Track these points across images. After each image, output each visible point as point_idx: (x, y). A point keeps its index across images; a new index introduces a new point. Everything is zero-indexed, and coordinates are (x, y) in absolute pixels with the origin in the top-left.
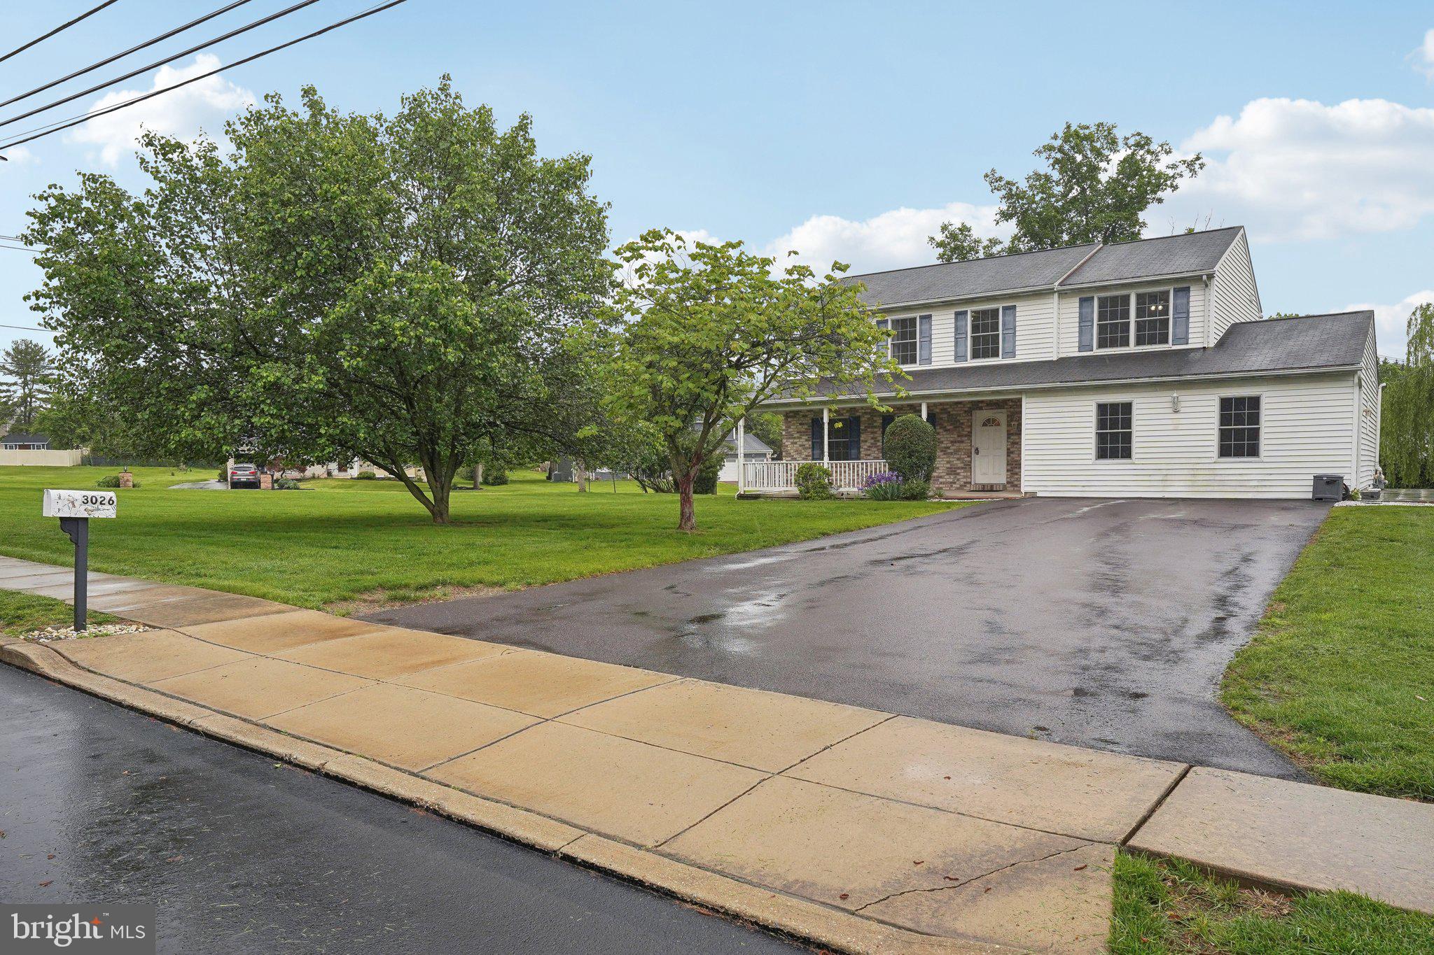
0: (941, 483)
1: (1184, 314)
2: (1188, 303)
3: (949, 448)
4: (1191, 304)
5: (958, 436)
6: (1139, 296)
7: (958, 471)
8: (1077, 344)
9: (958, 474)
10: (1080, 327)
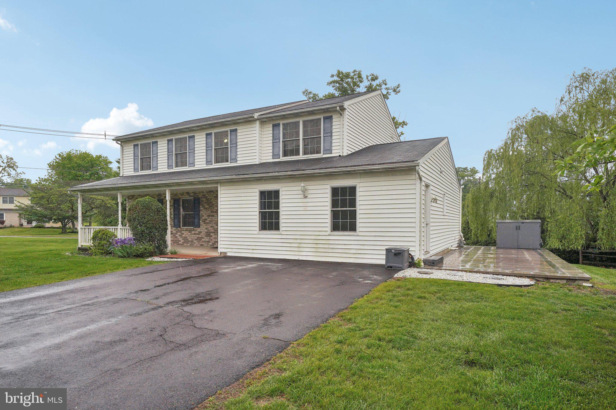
0: (203, 242)
1: (329, 134)
2: (332, 126)
3: (206, 219)
4: (334, 127)
5: (211, 212)
6: (304, 122)
7: (211, 234)
8: (271, 154)
9: (211, 236)
10: (273, 143)
